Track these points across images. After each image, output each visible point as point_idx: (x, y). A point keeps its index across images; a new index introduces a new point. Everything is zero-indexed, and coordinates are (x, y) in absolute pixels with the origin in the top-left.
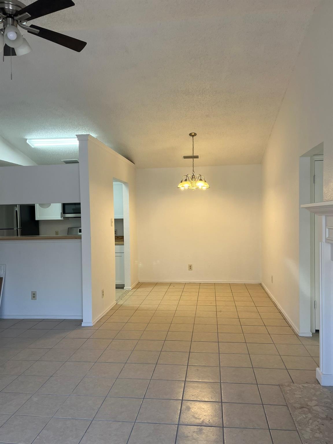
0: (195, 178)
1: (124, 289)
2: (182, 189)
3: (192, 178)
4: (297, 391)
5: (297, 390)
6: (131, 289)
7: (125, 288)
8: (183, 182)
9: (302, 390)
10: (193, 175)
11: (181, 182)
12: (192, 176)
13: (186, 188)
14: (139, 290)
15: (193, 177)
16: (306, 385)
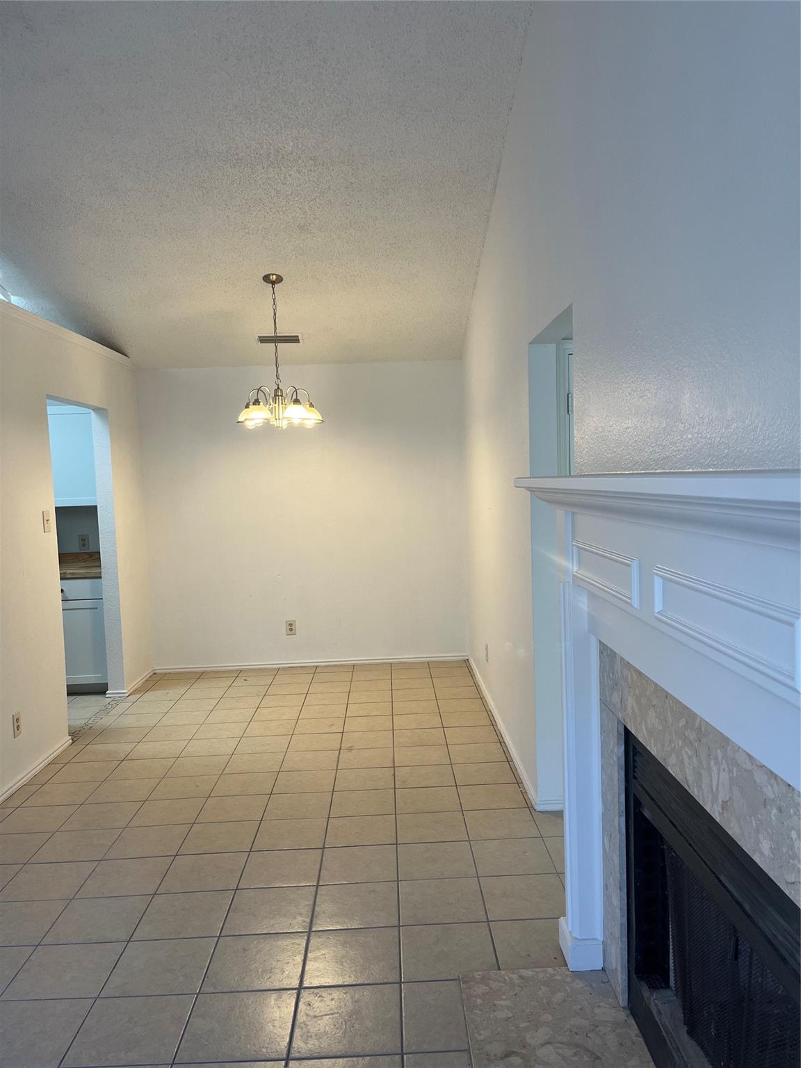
0: (282, 396)
1: (107, 696)
2: (250, 425)
3: (276, 395)
4: (504, 997)
5: (504, 994)
6: (127, 695)
7: (109, 694)
8: (250, 407)
9: (517, 989)
10: (278, 388)
11: (247, 407)
12: (276, 391)
13: (259, 422)
14: (150, 696)
15: (278, 394)
16: (529, 973)
